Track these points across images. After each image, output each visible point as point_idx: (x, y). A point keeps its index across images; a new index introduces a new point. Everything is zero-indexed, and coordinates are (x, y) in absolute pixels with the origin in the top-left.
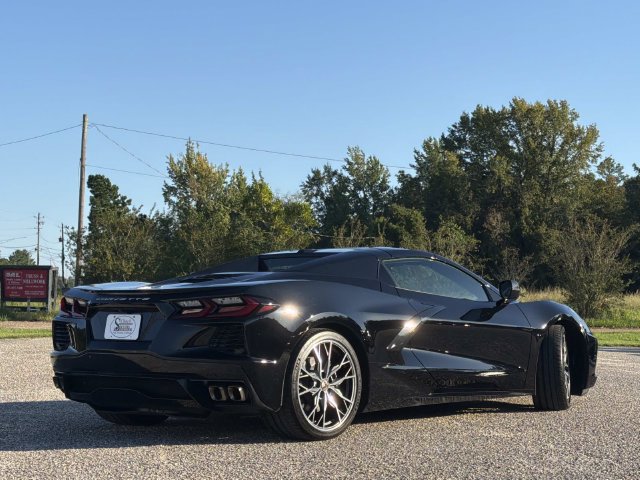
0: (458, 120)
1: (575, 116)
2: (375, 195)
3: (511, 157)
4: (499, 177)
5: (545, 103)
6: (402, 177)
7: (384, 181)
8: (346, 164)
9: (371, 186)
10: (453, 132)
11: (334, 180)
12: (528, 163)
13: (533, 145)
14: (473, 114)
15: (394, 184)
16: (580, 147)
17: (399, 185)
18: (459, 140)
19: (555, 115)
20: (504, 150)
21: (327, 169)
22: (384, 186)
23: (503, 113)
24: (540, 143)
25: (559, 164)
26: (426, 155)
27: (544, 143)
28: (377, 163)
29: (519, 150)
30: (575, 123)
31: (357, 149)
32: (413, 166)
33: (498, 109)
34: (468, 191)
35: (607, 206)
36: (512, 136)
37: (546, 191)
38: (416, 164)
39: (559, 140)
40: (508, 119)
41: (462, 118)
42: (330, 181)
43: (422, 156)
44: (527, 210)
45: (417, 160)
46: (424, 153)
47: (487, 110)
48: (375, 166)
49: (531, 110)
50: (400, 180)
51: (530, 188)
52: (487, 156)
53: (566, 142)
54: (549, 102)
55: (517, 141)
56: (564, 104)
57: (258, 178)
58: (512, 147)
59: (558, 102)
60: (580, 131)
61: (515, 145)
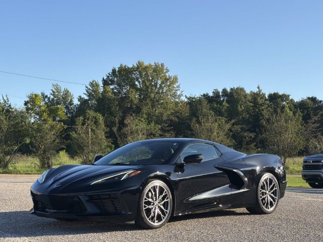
0: (111, 71)
1: (167, 71)
2: (67, 107)
3: (137, 90)
4: (132, 99)
5: (153, 64)
6: (80, 99)
7: (71, 101)
8: (52, 92)
9: (65, 103)
10: (108, 77)
11: (46, 100)
12: (144, 93)
13: (148, 84)
14: (118, 68)
15: (76, 102)
16: (169, 86)
17: (79, 103)
18: (111, 80)
19: (158, 70)
20: (133, 86)
21: (43, 94)
22: (71, 103)
23: (133, 68)
24: (150, 83)
25: (159, 93)
26: (91, 89)
27: (153, 83)
28: (68, 92)
29: (140, 86)
30: (167, 74)
31: (57, 85)
32: (85, 94)
33: (130, 66)
34: (116, 106)
35: (181, 114)
36: (137, 80)
37: (153, 106)
38: (86, 93)
39: (159, 82)
40: (135, 71)
41: (113, 70)
42: (44, 100)
43: (89, 89)
44: (145, 115)
45: (87, 91)
46: (90, 88)
47: (125, 67)
48: (67, 93)
49: (147, 67)
50: (79, 100)
51: (146, 105)
52: (125, 89)
53: (162, 83)
54: (155, 63)
55: (139, 82)
56: (162, 65)
57: (5, 98)
58: (137, 85)
59: (160, 64)
60: (170, 78)
61: (138, 84)
